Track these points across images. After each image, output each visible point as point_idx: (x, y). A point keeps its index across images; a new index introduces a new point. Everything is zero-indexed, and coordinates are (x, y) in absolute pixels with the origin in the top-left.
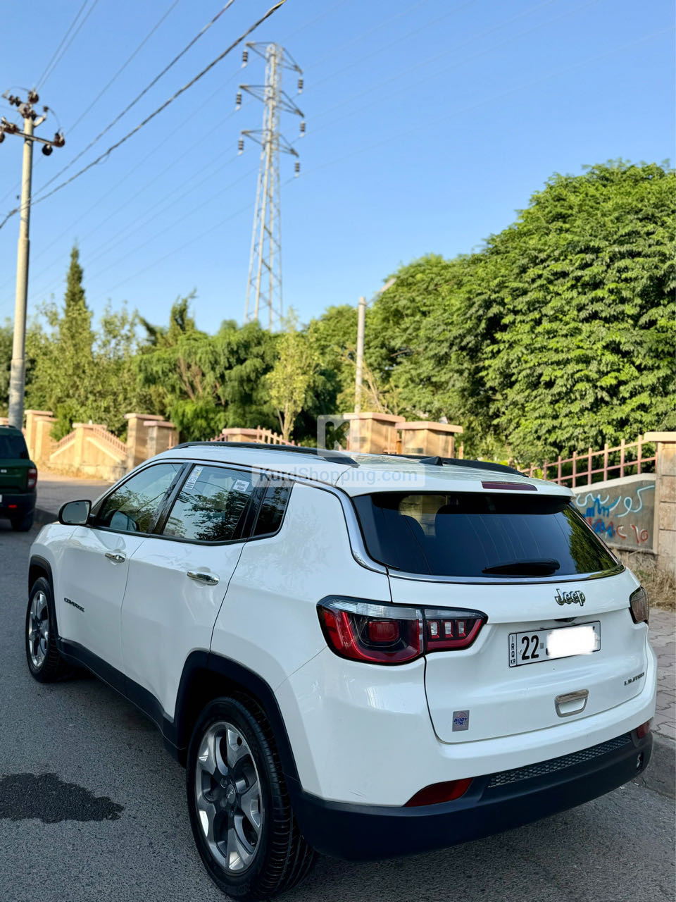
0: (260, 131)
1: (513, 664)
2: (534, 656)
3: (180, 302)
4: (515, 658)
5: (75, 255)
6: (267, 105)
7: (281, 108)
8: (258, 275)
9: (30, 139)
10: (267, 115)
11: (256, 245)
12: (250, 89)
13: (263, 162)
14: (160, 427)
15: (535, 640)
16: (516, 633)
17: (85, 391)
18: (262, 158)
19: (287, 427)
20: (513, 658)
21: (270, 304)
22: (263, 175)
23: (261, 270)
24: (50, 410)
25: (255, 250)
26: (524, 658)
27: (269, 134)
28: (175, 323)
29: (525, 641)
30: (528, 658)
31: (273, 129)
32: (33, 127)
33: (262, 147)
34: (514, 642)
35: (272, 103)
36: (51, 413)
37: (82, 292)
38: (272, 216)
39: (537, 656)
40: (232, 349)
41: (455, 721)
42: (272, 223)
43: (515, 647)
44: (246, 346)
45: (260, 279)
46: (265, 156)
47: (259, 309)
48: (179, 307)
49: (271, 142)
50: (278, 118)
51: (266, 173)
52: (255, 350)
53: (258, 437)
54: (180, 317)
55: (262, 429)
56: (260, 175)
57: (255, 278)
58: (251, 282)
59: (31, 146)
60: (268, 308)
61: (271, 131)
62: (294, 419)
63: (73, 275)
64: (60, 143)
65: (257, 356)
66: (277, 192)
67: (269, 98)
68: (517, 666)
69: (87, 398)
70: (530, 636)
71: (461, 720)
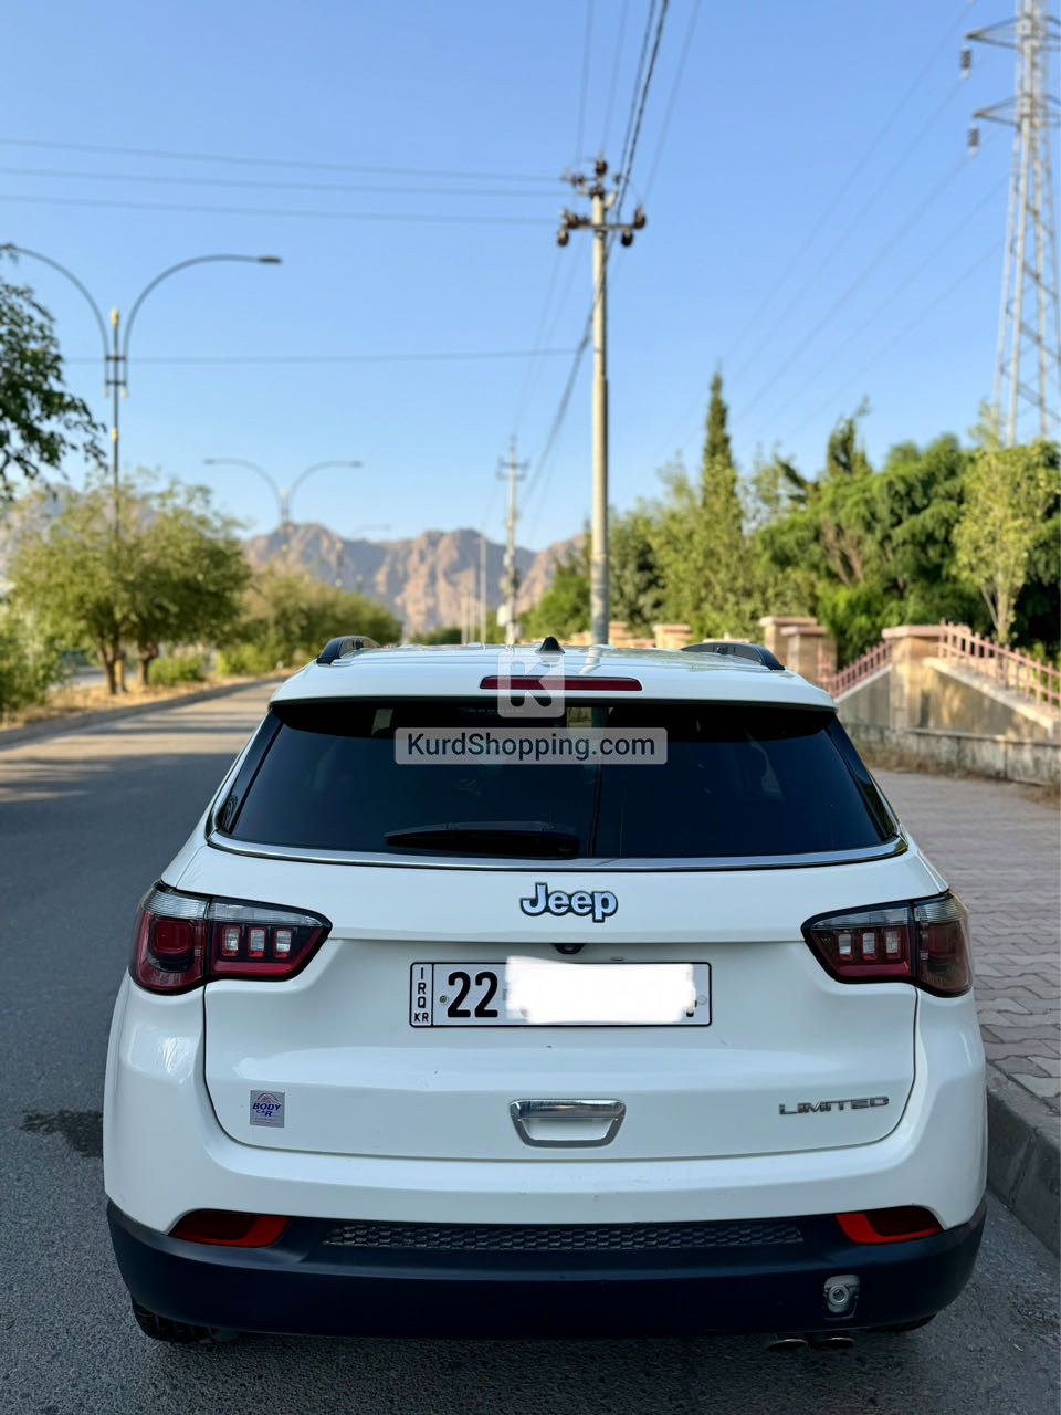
0: (1010, 102)
1: (420, 1020)
2: (481, 1012)
3: (843, 425)
4: (428, 1009)
5: (717, 386)
6: (1022, 51)
7: (1049, 49)
8: (1013, 355)
9: (602, 231)
10: (1022, 69)
11: (1009, 303)
12: (987, 36)
13: (1018, 155)
14: (805, 636)
15: (486, 982)
16: (433, 964)
17: (723, 589)
18: (1015, 147)
19: (1004, 617)
20: (422, 1011)
21: (1041, 402)
22: (1018, 179)
23: (1019, 345)
24: (686, 622)
25: (1008, 311)
26: (453, 1012)
27: (1027, 101)
28: (834, 463)
29: (459, 982)
30: (466, 1014)
31: (1037, 91)
32: (605, 210)
33: (1014, 130)
34: (427, 980)
35: (1027, 47)
36: (686, 628)
37: (726, 441)
38: (1041, 244)
39: (494, 1014)
40: (897, 493)
41: (255, 1106)
42: (1041, 257)
43: (428, 990)
44: (929, 482)
45: (1018, 361)
46: (1021, 144)
47: (1016, 415)
48: (840, 436)
49: (1031, 116)
50: (1044, 71)
51: (1023, 171)
52: (940, 489)
53: (942, 639)
54: (843, 452)
55: (947, 623)
56: (1012, 181)
57: (1008, 363)
58: (1002, 370)
59: (603, 239)
60: (1036, 410)
61: (1031, 96)
62: (1013, 601)
63: (713, 418)
64: (640, 223)
65: (949, 497)
66: (1048, 201)
67: (1026, 38)
68: (432, 1026)
69: (726, 600)
70: (473, 972)
71: (267, 1107)
